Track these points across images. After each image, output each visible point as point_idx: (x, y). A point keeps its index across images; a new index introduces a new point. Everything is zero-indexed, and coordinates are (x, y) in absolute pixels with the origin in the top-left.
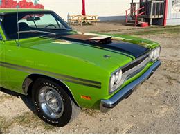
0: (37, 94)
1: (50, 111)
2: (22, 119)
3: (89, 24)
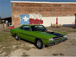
0: (37, 42)
1: (39, 46)
2: (33, 48)
3: (59, 27)
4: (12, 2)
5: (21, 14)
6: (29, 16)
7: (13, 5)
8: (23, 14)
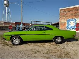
4: (60, 9)
5: (67, 19)
6: (75, 20)
7: (61, 12)
8: (69, 19)
